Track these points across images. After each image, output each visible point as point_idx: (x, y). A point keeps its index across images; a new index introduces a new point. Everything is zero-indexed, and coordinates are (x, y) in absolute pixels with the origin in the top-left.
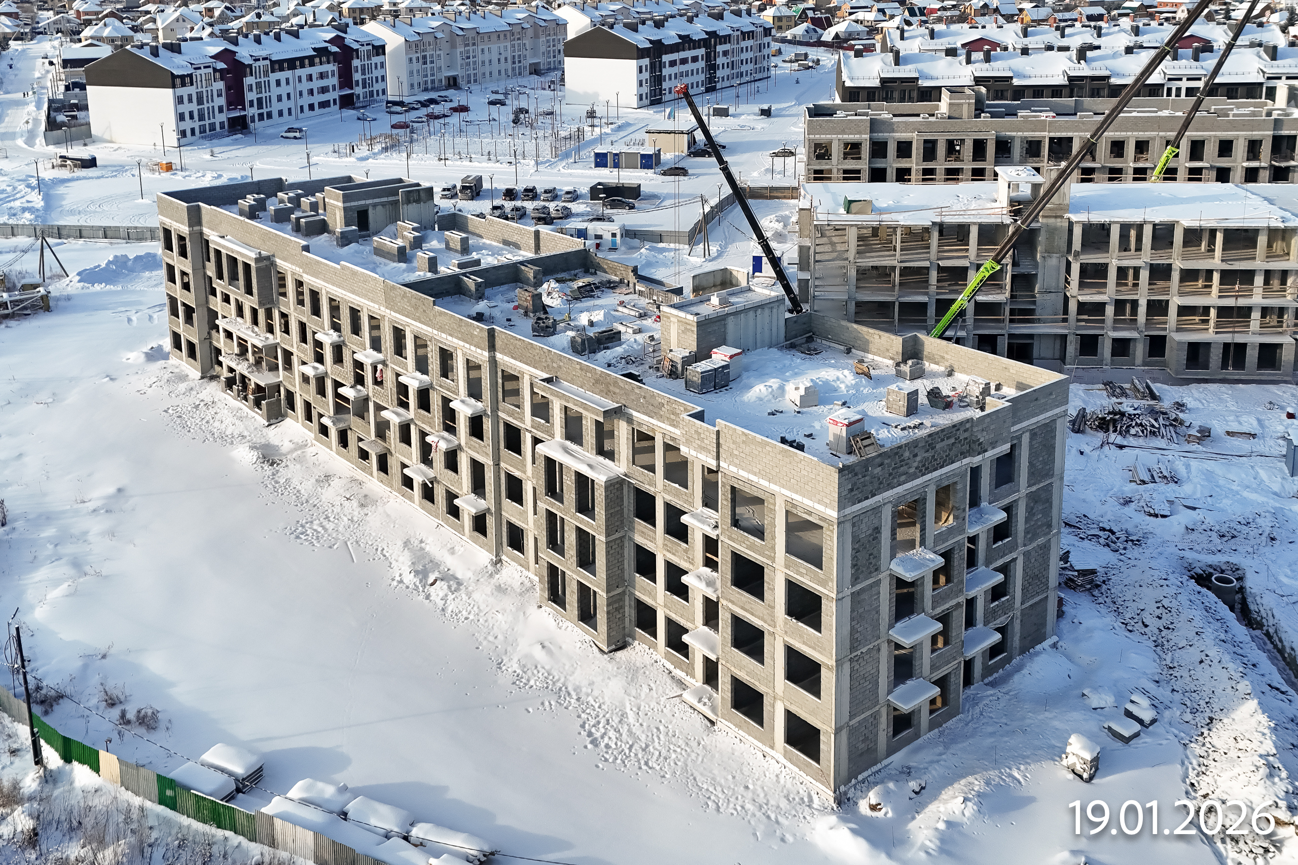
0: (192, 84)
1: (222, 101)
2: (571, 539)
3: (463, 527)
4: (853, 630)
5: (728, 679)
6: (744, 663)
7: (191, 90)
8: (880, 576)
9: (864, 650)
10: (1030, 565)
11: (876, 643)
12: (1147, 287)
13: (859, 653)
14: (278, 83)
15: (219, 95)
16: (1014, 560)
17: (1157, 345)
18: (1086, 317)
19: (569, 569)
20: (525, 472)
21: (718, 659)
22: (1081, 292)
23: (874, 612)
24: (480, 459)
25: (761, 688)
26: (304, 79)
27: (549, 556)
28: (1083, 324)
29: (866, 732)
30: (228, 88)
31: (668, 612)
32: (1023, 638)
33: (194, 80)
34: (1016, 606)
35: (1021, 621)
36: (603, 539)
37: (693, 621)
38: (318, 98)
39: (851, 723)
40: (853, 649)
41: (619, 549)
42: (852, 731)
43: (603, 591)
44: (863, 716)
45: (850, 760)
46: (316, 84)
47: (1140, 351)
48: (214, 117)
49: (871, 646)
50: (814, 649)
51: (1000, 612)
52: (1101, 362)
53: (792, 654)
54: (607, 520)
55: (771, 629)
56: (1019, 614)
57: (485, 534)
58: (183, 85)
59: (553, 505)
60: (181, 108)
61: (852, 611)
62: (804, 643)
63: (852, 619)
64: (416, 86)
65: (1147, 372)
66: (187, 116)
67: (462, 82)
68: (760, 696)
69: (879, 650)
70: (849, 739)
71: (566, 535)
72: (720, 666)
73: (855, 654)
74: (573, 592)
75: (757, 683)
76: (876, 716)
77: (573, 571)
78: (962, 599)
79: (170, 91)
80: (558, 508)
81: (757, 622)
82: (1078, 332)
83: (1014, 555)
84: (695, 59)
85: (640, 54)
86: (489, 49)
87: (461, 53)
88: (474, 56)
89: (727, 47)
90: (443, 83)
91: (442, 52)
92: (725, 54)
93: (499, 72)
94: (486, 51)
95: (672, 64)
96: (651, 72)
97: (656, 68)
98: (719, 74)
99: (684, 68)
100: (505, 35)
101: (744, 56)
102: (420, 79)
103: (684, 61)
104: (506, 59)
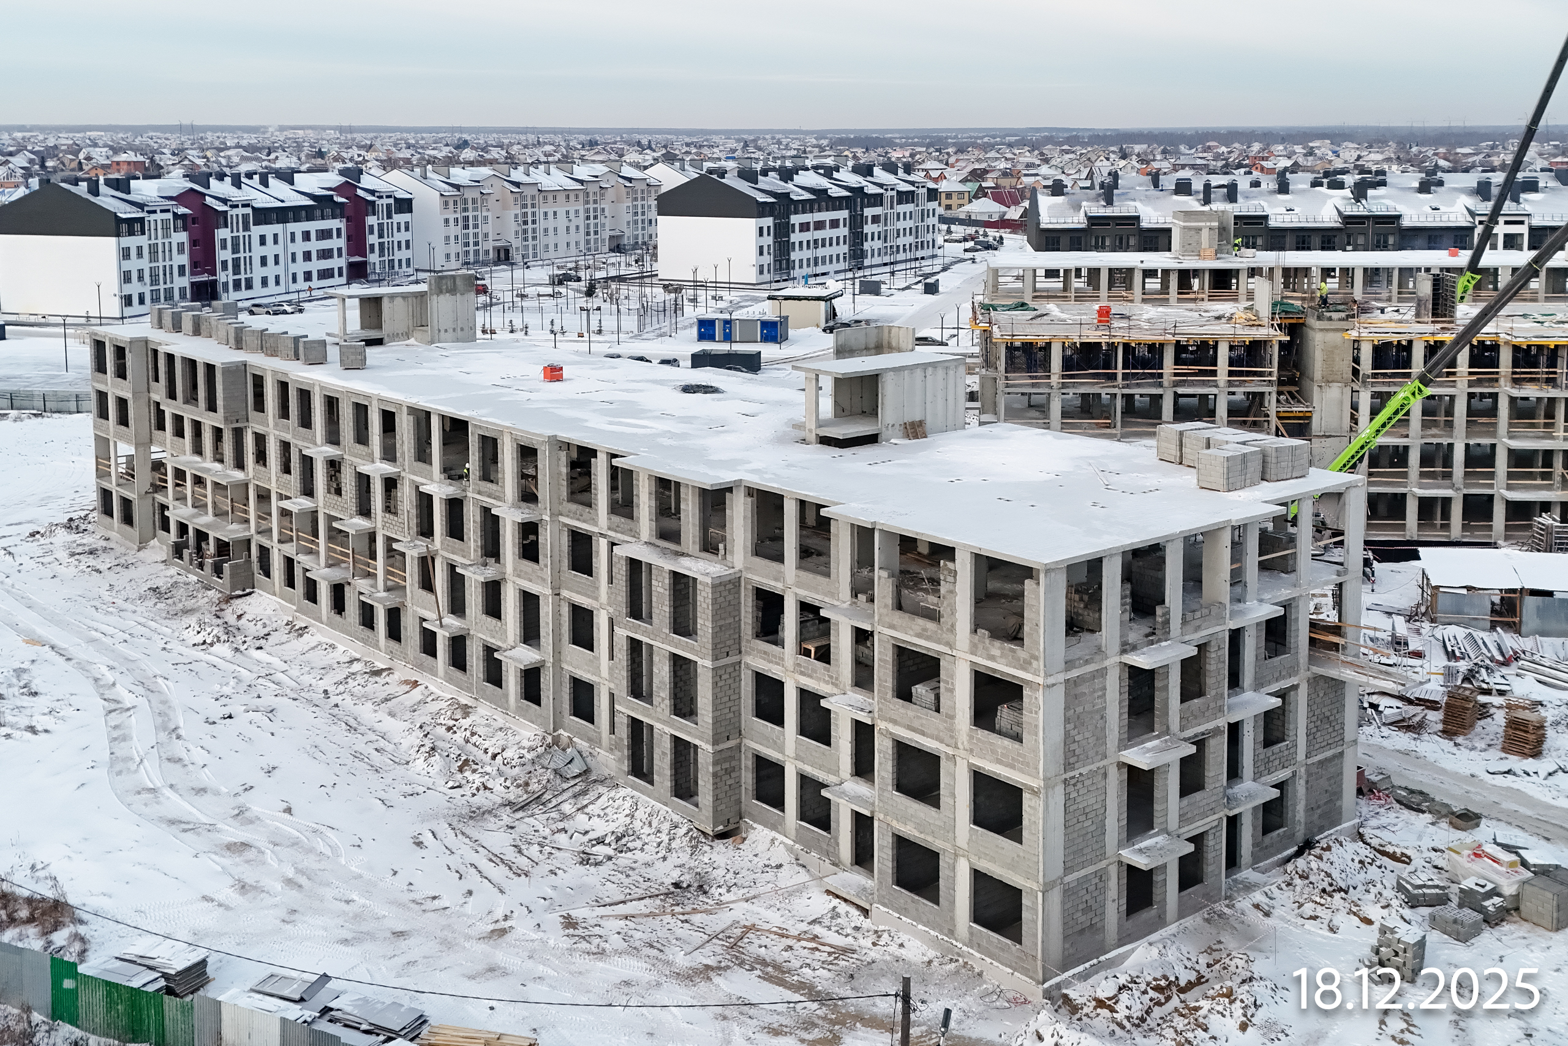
0: (143, 233)
1: (184, 259)
2: (662, 674)
3: (506, 696)
4: (1068, 738)
5: (889, 841)
6: (910, 811)
7: (142, 241)
8: (1107, 663)
9: (1084, 771)
10: (1318, 700)
11: (1101, 764)
12: (1464, 425)
13: (1076, 773)
14: (263, 240)
15: (181, 250)
16: (1295, 687)
19: (658, 720)
20: (596, 599)
21: (872, 812)
23: (1098, 717)
24: (533, 588)
25: (935, 843)
26: (299, 237)
27: (630, 708)
29: (1088, 897)
30: (194, 243)
31: (801, 765)
32: (1310, 809)
33: (147, 228)
34: (1298, 759)
35: (1307, 782)
36: (708, 663)
37: (836, 773)
38: (315, 265)
39: (1067, 879)
40: (1068, 766)
41: (730, 681)
42: (1068, 893)
43: (707, 742)
44: (1083, 872)
45: (1066, 938)
46: (315, 246)
47: (1457, 516)
48: (172, 282)
49: (1093, 767)
50: (1013, 767)
51: (1277, 762)
53: (982, 782)
54: (715, 635)
55: (950, 751)
56: (1303, 770)
57: (538, 702)
58: (131, 233)
59: (636, 629)
60: (127, 265)
61: (1067, 708)
62: (999, 762)
63: (1067, 720)
64: (453, 257)
66: (134, 276)
67: (517, 257)
68: (934, 856)
69: (1105, 775)
70: (1063, 903)
71: (655, 670)
72: (876, 824)
73: (1072, 774)
74: (664, 753)
75: (930, 839)
76: (1101, 875)
77: (664, 722)
78: (1222, 722)
79: (113, 240)
80: (645, 633)
81: (928, 744)
83: (1294, 681)
84: (835, 224)
85: (760, 210)
86: (555, 213)
87: (516, 216)
88: (534, 222)
89: (877, 211)
90: (491, 256)
91: (489, 214)
92: (876, 219)
93: (568, 244)
94: (550, 215)
95: (805, 227)
96: (775, 237)
97: (782, 231)
98: (867, 246)
99: (819, 235)
100: (577, 196)
101: (901, 225)
102: (459, 248)
103: (819, 225)
104: (577, 227)
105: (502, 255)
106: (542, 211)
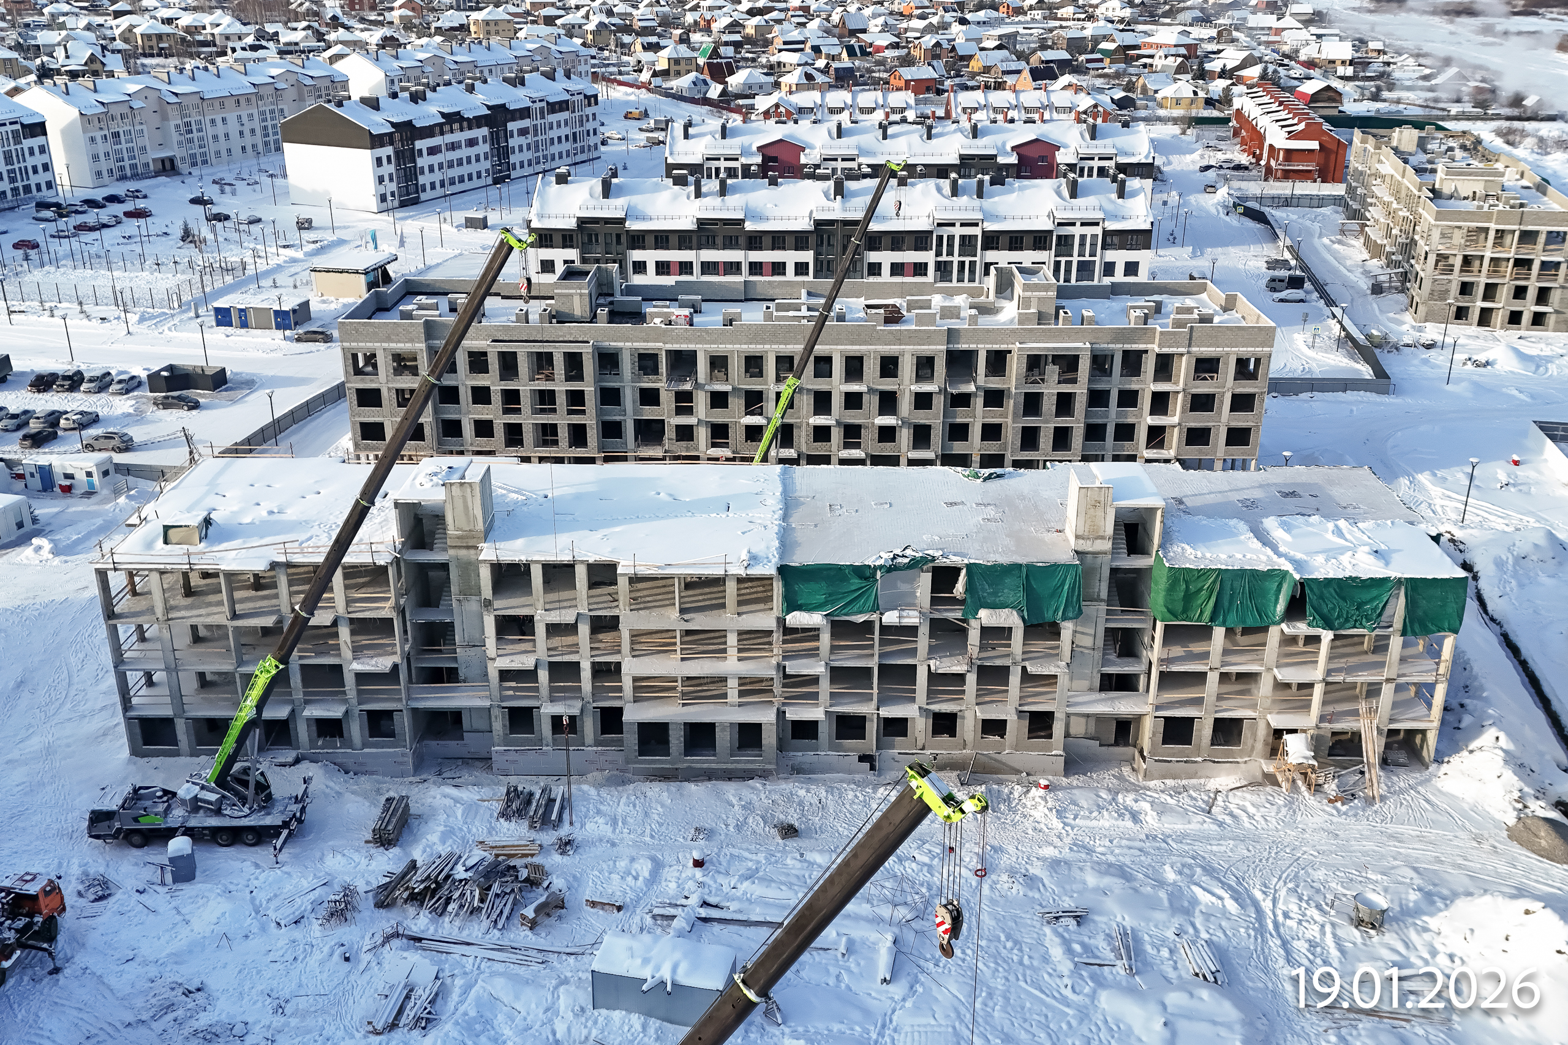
12: (588, 646)
17: (611, 719)
18: (513, 684)
22: (501, 652)
28: (511, 693)
47: (589, 727)
52: (540, 741)
64: (105, 174)
65: (602, 753)
67: (185, 167)
82: (505, 704)
84: (472, 143)
85: (376, 141)
86: (224, 120)
87: (177, 126)
88: (200, 130)
89: (525, 123)
90: (152, 167)
91: (144, 127)
92: (523, 132)
93: (243, 148)
94: (219, 122)
95: (432, 151)
96: (398, 164)
97: (406, 158)
98: (514, 159)
99: (453, 155)
100: (248, 100)
101: (554, 134)
102: (112, 164)
103: (453, 147)
104: (253, 131)
105: (168, 165)
106: (208, 118)
